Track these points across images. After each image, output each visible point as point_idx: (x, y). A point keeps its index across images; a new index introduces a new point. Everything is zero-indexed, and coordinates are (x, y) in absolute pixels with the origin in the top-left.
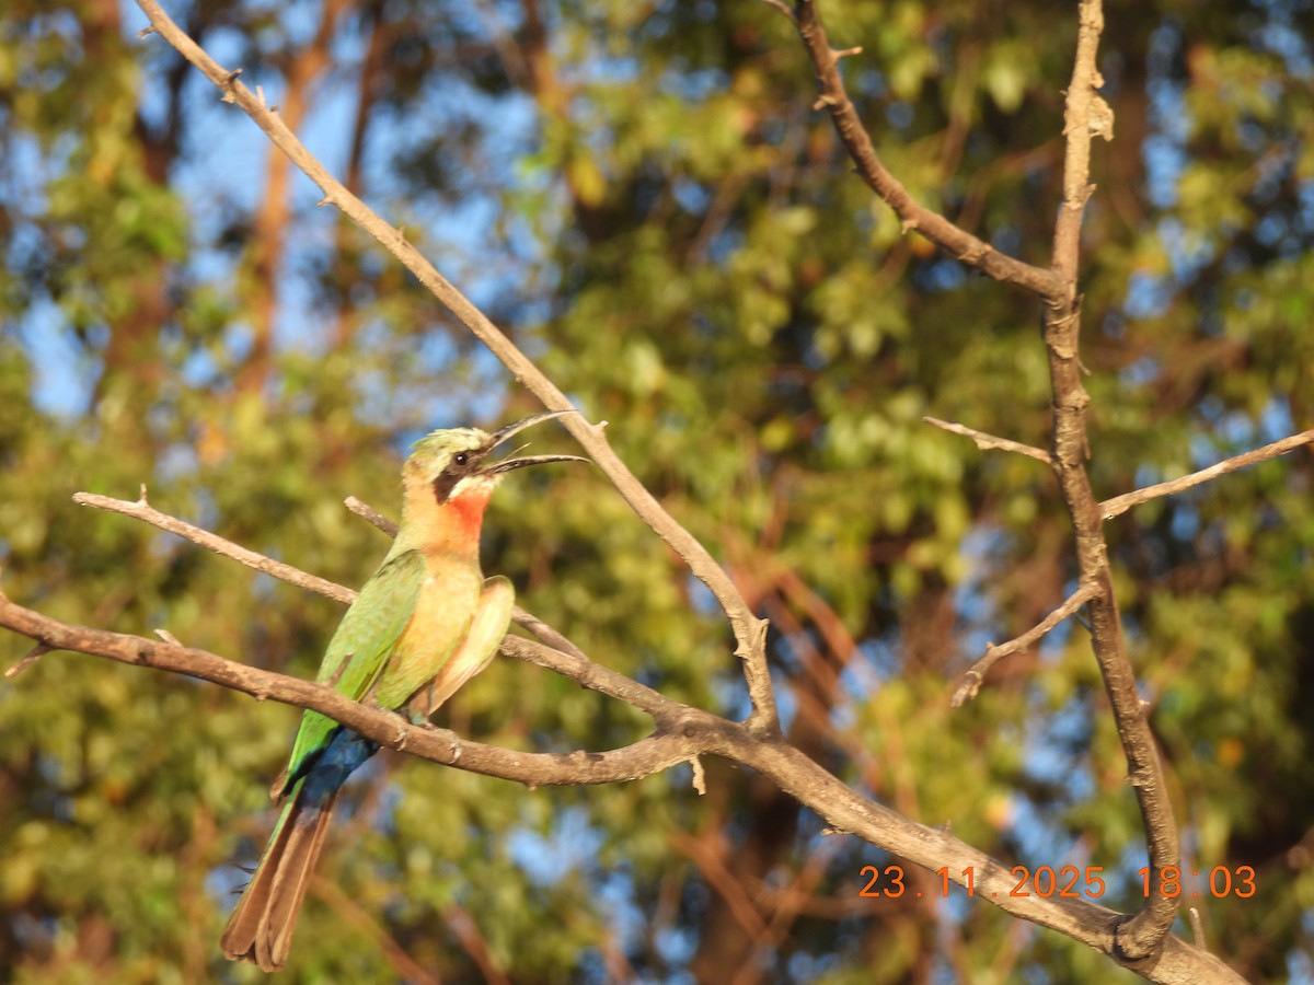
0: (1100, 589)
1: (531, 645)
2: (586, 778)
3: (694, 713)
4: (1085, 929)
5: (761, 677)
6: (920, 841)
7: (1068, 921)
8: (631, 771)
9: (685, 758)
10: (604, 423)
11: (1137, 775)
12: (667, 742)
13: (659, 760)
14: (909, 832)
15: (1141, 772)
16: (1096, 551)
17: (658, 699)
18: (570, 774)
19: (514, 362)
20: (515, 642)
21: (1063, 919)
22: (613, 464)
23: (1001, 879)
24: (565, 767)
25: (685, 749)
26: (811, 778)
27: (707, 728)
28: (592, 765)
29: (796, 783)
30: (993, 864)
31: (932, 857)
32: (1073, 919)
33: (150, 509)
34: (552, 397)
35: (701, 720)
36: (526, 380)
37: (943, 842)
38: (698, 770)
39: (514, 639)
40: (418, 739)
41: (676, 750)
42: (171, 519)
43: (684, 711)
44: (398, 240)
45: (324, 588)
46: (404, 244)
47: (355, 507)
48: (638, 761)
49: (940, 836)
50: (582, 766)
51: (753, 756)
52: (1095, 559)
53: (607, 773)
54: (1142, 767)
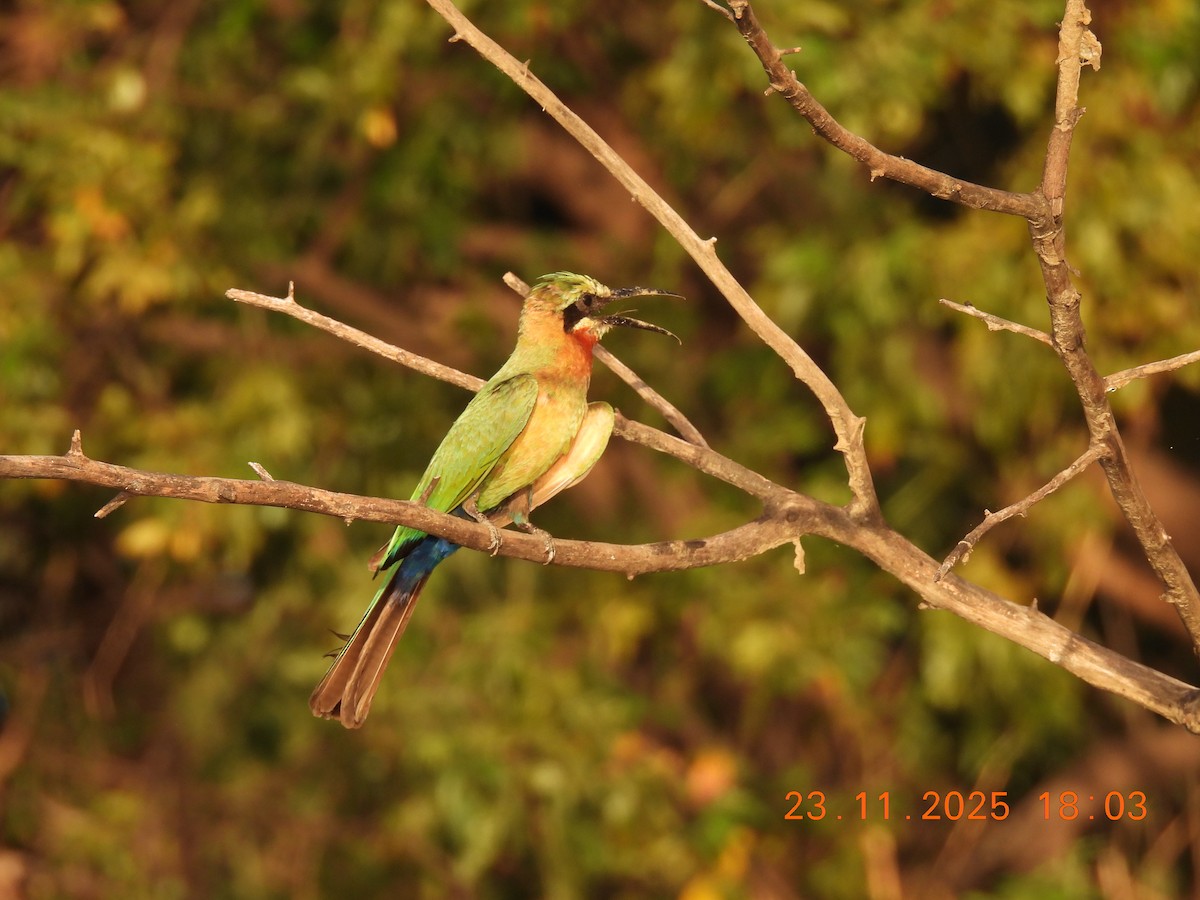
0: (1108, 450)
1: (650, 432)
2: (686, 564)
3: (797, 499)
4: (1159, 702)
5: (859, 469)
6: (1006, 618)
7: (1143, 694)
8: (732, 554)
9: (788, 540)
10: (714, 239)
11: (1171, 594)
12: (769, 527)
13: (761, 543)
14: (996, 610)
15: (1173, 591)
16: (1101, 419)
17: (766, 484)
18: (668, 562)
19: (630, 184)
20: (636, 429)
21: (1139, 692)
22: (721, 277)
23: (1081, 654)
24: (663, 557)
25: (788, 532)
26: (906, 559)
27: (809, 514)
28: (692, 552)
29: (892, 563)
30: (1074, 640)
31: (1018, 633)
32: (1148, 693)
33: (296, 306)
34: (666, 216)
35: (804, 506)
36: (641, 199)
37: (1028, 620)
38: (799, 551)
39: (635, 426)
40: (511, 543)
41: (779, 534)
42: (316, 315)
43: (789, 496)
44: (523, 73)
45: (457, 378)
46: (528, 76)
47: (512, 283)
48: (738, 546)
49: (1026, 613)
50: (680, 555)
51: (853, 538)
52: (1102, 425)
53: (707, 558)
54: (1173, 588)
